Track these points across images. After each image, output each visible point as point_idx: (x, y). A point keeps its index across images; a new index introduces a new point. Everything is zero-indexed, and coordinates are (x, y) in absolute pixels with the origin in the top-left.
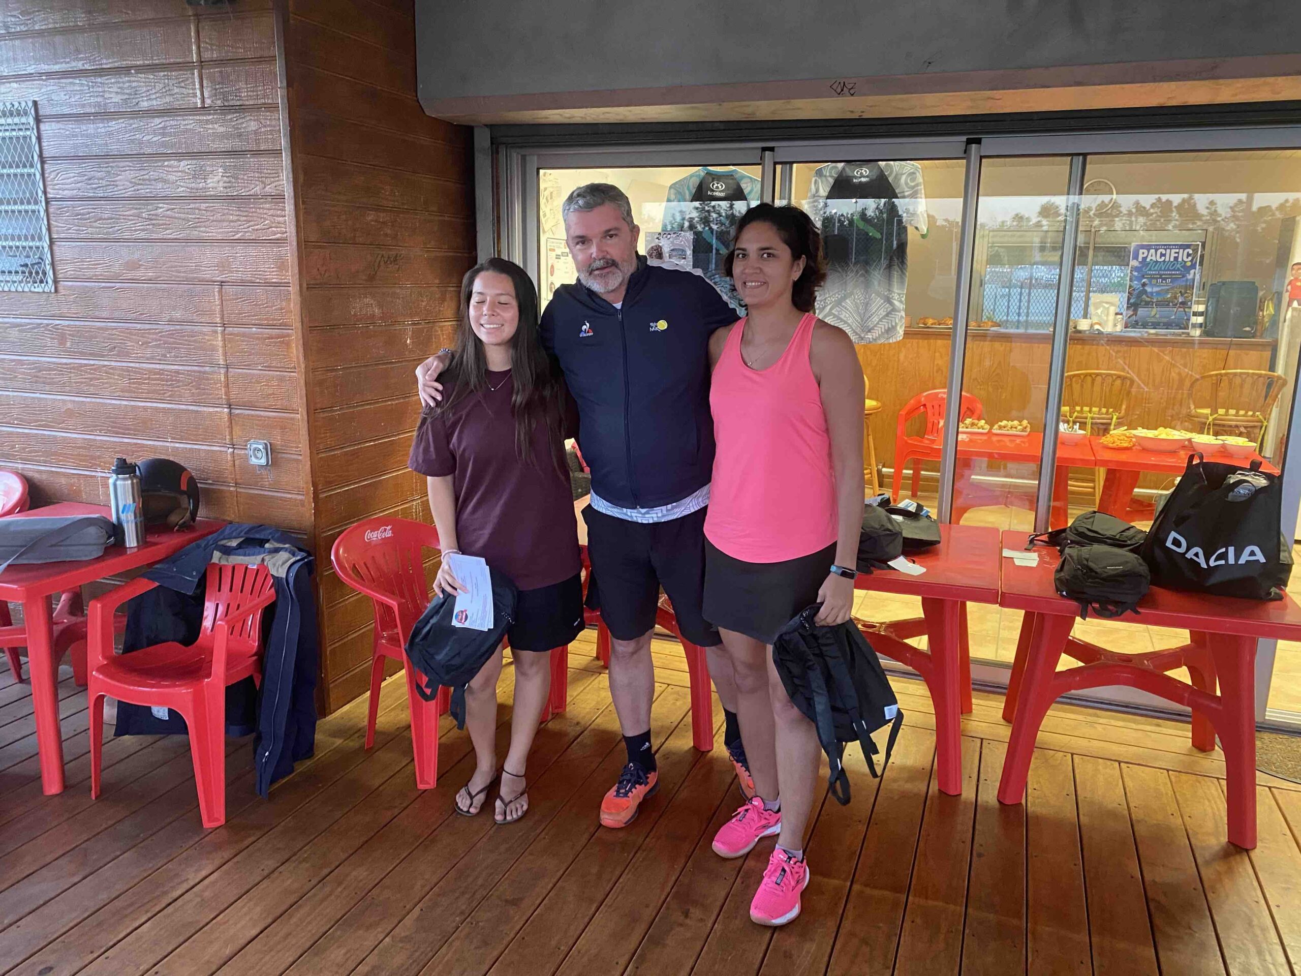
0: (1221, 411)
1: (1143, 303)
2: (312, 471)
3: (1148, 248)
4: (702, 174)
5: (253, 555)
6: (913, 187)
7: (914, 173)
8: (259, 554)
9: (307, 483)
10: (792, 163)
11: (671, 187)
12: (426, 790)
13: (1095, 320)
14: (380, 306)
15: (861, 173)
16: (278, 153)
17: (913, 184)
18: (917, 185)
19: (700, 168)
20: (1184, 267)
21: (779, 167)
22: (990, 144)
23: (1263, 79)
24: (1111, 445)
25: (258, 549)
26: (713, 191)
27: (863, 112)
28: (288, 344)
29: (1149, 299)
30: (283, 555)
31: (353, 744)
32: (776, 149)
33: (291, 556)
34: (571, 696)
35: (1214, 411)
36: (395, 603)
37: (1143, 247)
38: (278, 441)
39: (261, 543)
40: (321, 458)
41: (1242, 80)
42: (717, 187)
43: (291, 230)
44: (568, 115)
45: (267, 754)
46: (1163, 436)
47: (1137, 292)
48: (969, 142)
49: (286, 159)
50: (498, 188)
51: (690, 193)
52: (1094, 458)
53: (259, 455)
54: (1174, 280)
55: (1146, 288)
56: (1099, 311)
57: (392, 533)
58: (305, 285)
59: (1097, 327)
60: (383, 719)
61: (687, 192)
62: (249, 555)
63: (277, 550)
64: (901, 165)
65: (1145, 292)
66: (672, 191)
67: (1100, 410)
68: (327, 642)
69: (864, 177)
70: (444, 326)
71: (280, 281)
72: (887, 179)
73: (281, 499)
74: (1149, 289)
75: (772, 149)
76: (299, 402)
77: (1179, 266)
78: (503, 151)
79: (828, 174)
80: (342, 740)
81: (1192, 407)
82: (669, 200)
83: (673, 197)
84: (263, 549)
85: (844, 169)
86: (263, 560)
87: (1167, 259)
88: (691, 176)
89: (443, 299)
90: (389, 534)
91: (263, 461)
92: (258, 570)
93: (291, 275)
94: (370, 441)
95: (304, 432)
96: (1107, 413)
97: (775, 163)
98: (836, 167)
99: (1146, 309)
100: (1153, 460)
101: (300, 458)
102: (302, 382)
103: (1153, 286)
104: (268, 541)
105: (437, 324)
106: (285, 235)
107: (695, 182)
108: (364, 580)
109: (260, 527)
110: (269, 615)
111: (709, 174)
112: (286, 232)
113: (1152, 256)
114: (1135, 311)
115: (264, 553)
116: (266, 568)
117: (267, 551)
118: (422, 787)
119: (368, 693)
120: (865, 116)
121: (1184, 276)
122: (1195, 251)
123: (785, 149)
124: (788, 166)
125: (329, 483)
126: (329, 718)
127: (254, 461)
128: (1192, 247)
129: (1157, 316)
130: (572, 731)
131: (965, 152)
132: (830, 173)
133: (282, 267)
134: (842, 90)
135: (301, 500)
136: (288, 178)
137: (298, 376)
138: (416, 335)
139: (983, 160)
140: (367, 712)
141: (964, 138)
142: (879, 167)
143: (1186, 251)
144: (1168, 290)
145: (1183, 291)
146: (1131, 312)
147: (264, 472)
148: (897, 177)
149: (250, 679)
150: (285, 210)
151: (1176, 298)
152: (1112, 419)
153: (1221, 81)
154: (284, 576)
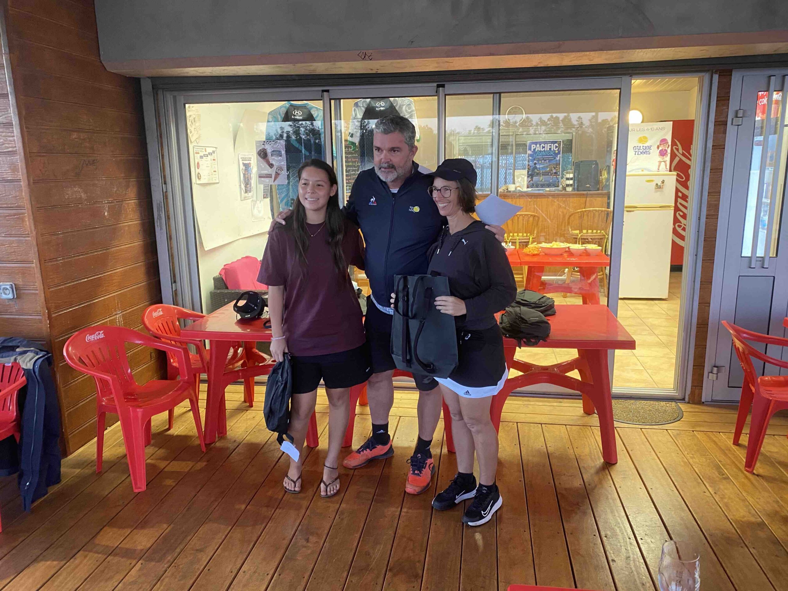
0: (585, 231)
1: (535, 174)
2: (45, 300)
3: (536, 143)
4: (288, 106)
5: (8, 356)
6: (411, 112)
7: (409, 104)
8: (12, 356)
9: (42, 308)
10: (340, 99)
11: (269, 114)
12: (139, 492)
13: (517, 185)
14: (86, 193)
15: (380, 105)
16: (6, 96)
17: (409, 111)
18: (412, 111)
19: (286, 102)
20: (555, 153)
21: (333, 102)
22: (450, 87)
23: (583, 53)
24: (528, 253)
25: (11, 353)
26: (294, 116)
27: (378, 70)
28: (23, 220)
29: (538, 172)
30: (30, 355)
31: (88, 471)
32: (330, 91)
33: (35, 355)
34: (229, 426)
35: (581, 231)
36: (109, 378)
37: (533, 143)
38: (20, 282)
39: (13, 349)
40: (51, 291)
41: (574, 53)
42: (297, 114)
43: (19, 145)
44: (201, 71)
45: (28, 484)
46: (555, 246)
47: (532, 168)
48: (438, 86)
49: (11, 99)
50: (159, 117)
51: (281, 117)
52: (520, 261)
53: (7, 292)
54: (550, 161)
55: (536, 166)
56: (519, 180)
57: (104, 335)
58: (32, 181)
59: (518, 188)
60: (107, 453)
61: (279, 117)
62: (5, 357)
63: (25, 352)
64: (402, 100)
65: (536, 168)
66: (270, 116)
67: (523, 235)
68: (65, 408)
69: (382, 107)
70: (128, 203)
71: (14, 178)
72: (395, 108)
73: (25, 320)
74: (538, 166)
75: (327, 91)
76: (33, 255)
77: (552, 153)
78: (160, 92)
79: (361, 105)
80: (79, 470)
81: (570, 230)
82: (268, 121)
83: (271, 120)
84: (15, 353)
85: (370, 102)
86: (15, 359)
87: (546, 150)
88: (281, 107)
89: (127, 187)
90: (102, 336)
91: (11, 296)
92: (12, 367)
93: (21, 174)
94: (84, 279)
95: (38, 275)
96: (527, 236)
97: (330, 100)
98: (366, 101)
99: (537, 177)
100: (551, 260)
101: (37, 292)
102: (35, 243)
103: (541, 164)
104: (18, 347)
105: (124, 202)
106: (15, 149)
107: (284, 110)
108: (87, 366)
109: (11, 339)
110: (23, 393)
111: (291, 105)
112: (15, 147)
113: (538, 148)
114: (532, 178)
115: (16, 355)
116: (19, 364)
117: (18, 353)
118: (137, 491)
119: (96, 439)
120: (379, 72)
121: (554, 159)
122: (559, 144)
123: (336, 91)
124: (338, 101)
125: (58, 307)
126: (70, 457)
127: (4, 296)
128: (558, 143)
129: (543, 180)
130: (231, 446)
131: (437, 92)
132: (363, 104)
133: (14, 169)
134: (365, 57)
135: (39, 319)
136: (14, 112)
137: (31, 240)
138: (110, 209)
139: (447, 97)
140: (96, 450)
141: (435, 84)
142: (390, 101)
143: (555, 145)
144: (547, 166)
145: (555, 166)
146: (530, 179)
147: (11, 303)
148: (401, 107)
149: (12, 437)
150: (13, 133)
151: (552, 170)
152: (529, 239)
153: (564, 54)
154: (31, 368)
